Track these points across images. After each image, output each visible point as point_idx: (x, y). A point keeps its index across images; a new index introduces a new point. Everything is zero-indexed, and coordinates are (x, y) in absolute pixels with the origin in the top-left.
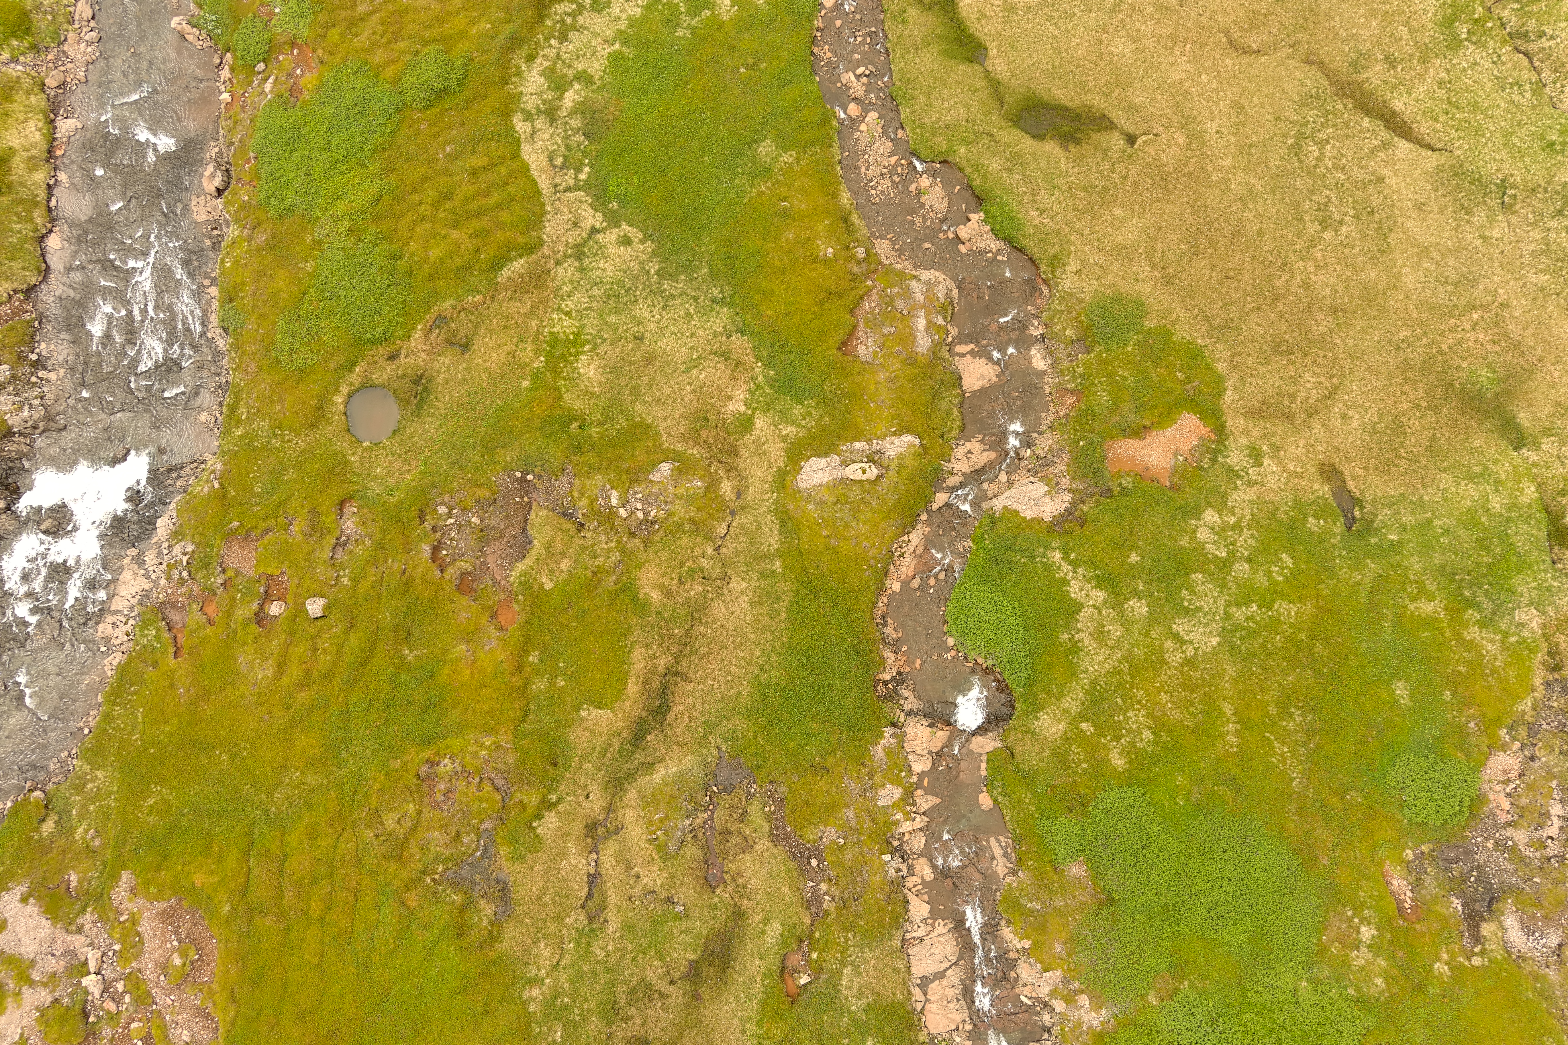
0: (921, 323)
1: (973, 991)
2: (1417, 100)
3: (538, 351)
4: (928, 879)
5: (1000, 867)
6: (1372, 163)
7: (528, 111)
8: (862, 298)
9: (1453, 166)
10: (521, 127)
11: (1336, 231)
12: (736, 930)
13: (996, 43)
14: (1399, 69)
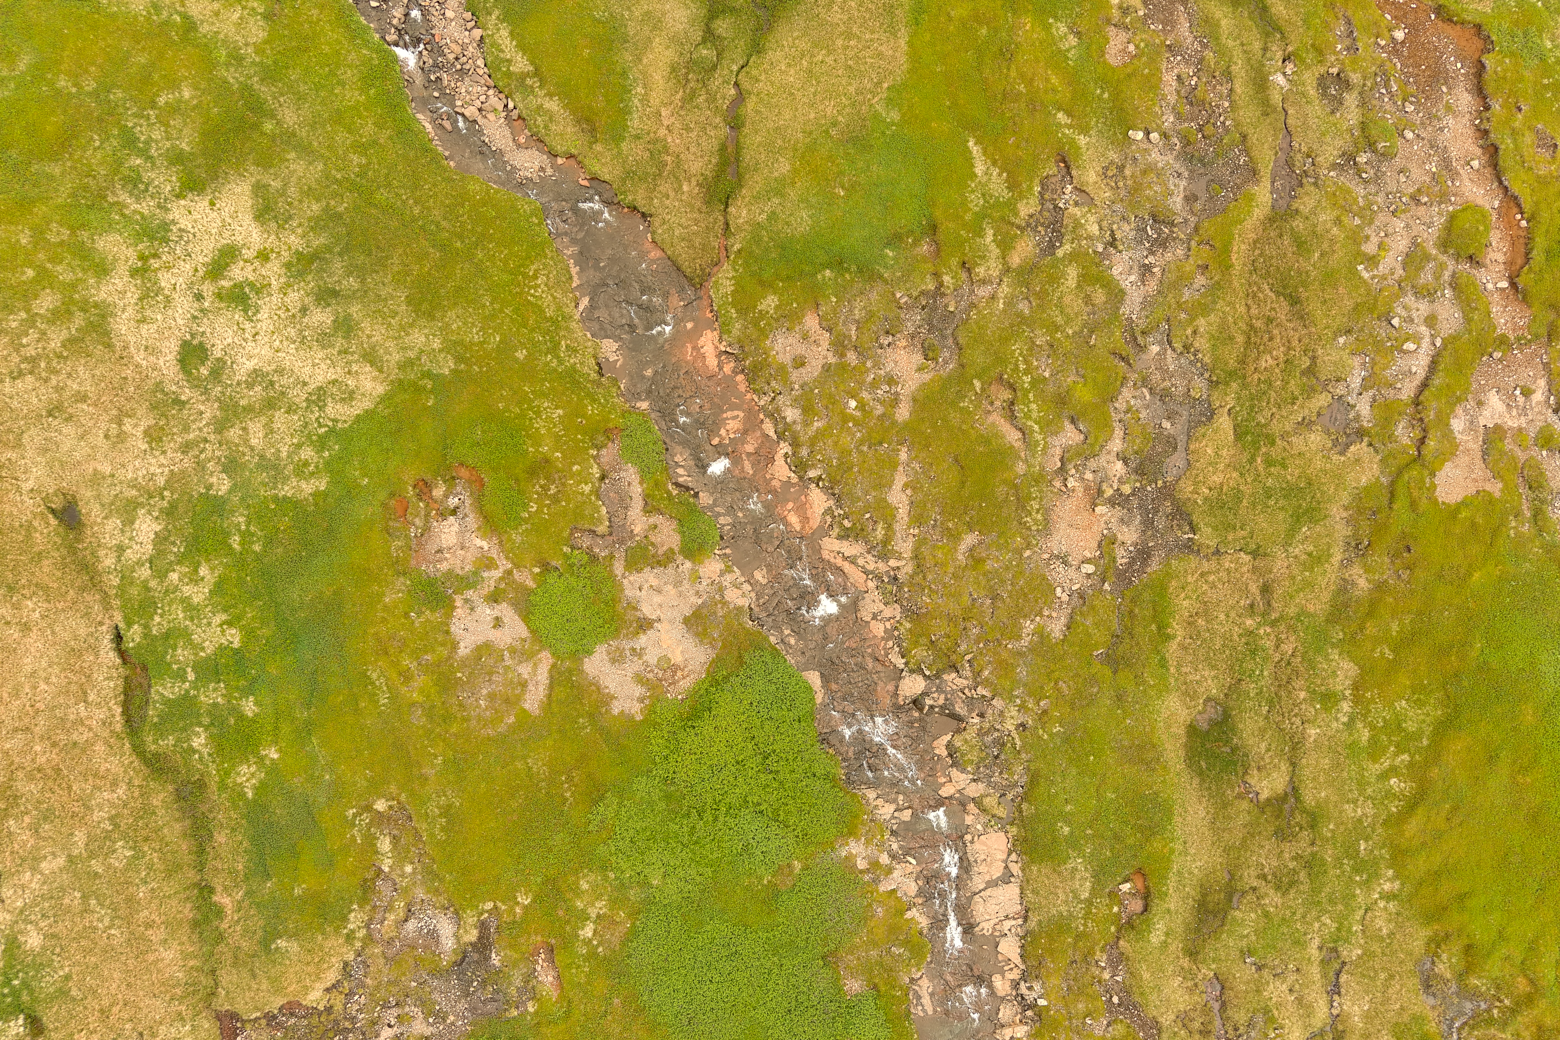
1: (960, 868)
4: (998, 976)
5: (925, 986)
12: (1193, 936)
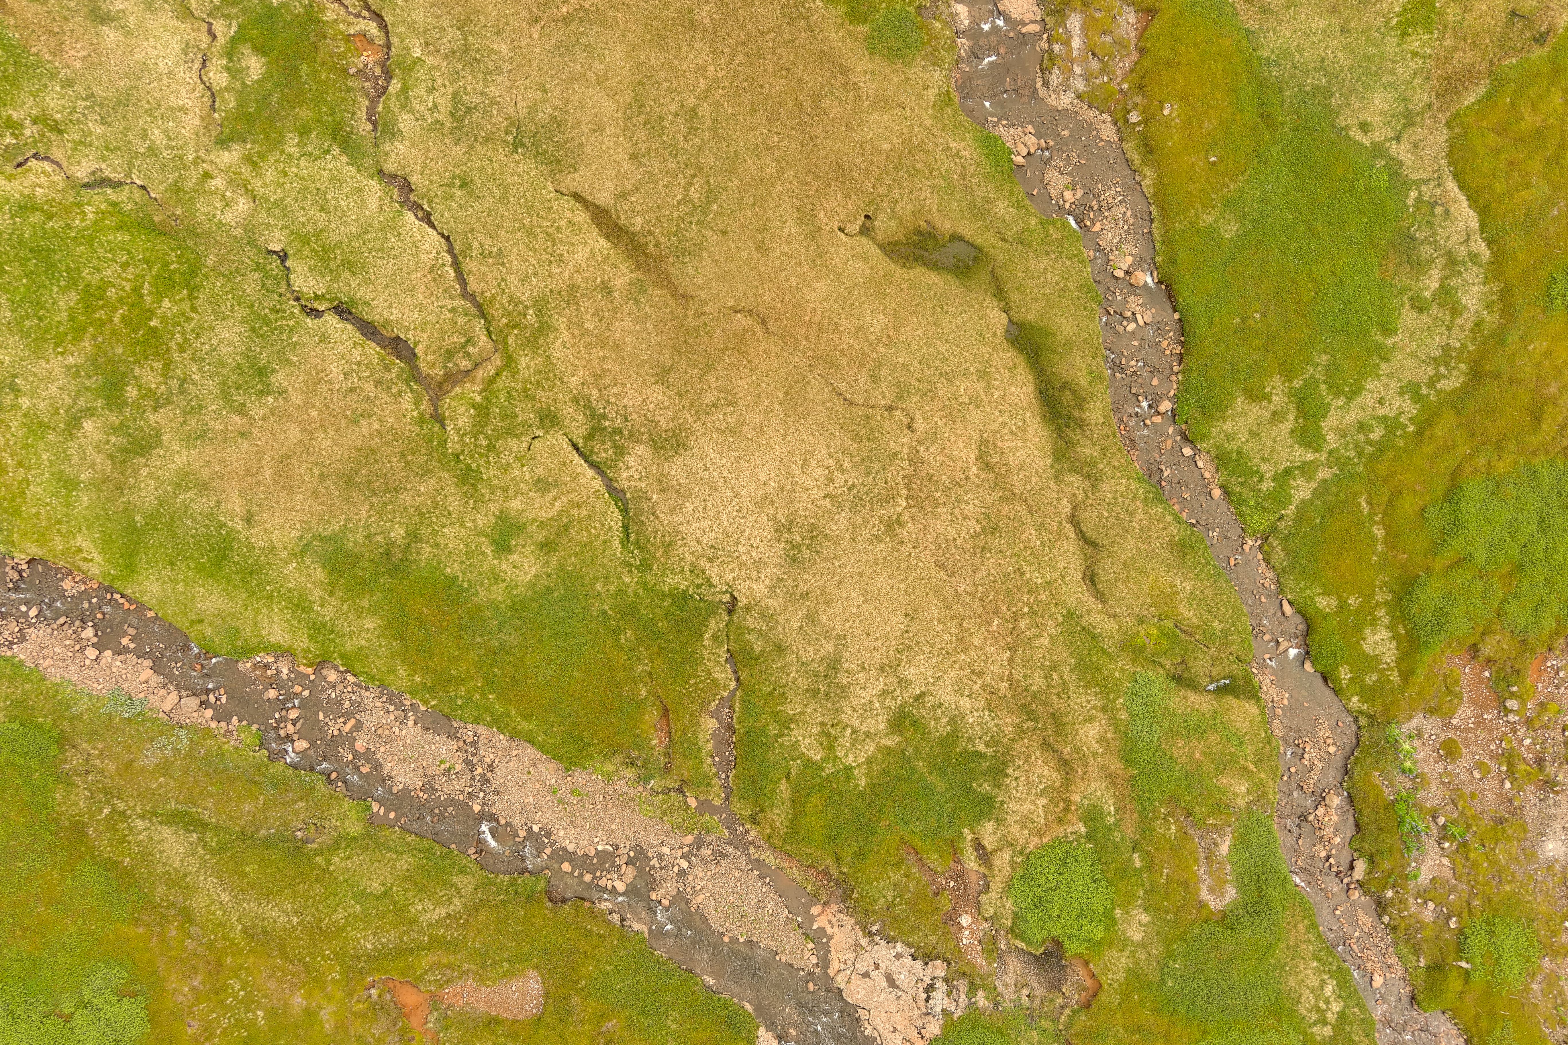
0: (1076, 43)
2: (585, 243)
3: (1442, 14)
6: (639, 176)
7: (1474, 263)
8: (1132, 70)
9: (562, 171)
10: (1481, 247)
11: (682, 106)
13: (998, 341)
14: (599, 280)
